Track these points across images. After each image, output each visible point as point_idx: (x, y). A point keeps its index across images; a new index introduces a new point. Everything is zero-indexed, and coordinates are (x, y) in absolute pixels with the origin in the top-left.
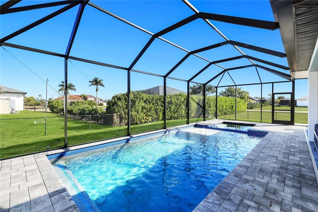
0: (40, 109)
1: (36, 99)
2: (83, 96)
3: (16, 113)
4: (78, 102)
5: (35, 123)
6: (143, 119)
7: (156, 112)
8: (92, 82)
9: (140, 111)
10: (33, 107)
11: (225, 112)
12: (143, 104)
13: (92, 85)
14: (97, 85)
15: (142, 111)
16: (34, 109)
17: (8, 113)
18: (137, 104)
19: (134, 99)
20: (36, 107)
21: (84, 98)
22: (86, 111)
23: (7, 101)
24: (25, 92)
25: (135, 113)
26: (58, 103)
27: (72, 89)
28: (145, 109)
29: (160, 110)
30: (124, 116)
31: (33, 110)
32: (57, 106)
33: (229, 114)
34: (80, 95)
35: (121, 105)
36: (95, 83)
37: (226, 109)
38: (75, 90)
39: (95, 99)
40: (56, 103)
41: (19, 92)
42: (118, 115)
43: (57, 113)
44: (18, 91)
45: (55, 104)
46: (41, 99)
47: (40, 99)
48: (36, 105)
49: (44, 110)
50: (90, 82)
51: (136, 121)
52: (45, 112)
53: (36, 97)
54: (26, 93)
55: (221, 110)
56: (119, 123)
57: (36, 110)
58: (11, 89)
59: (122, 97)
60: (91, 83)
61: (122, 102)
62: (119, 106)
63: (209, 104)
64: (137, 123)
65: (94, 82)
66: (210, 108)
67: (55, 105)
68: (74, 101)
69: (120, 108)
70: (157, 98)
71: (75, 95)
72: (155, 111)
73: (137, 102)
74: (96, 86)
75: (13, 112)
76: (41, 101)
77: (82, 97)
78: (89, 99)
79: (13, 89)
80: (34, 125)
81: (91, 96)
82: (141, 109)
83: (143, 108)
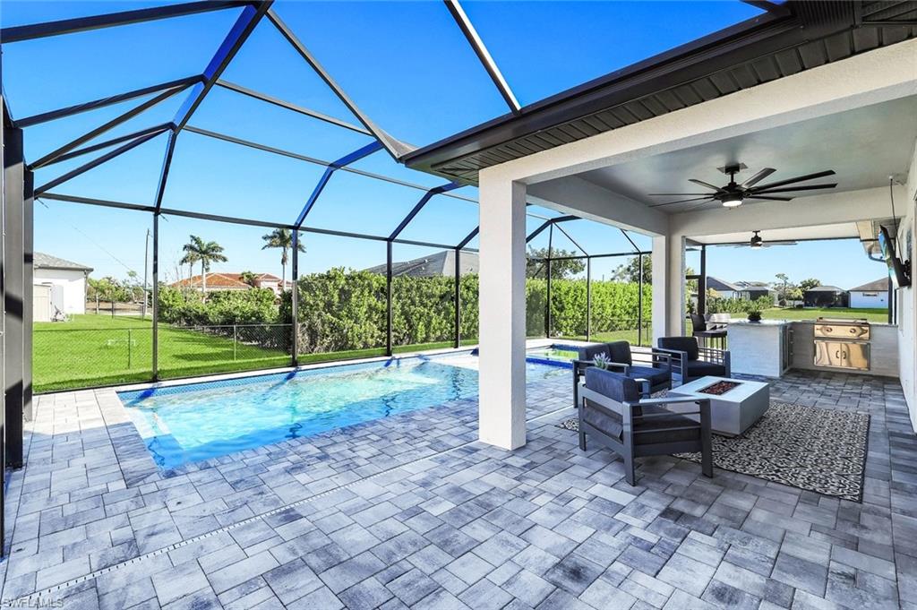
0: (130, 312)
1: (121, 284)
2: (248, 276)
3: (66, 320)
4: (229, 293)
5: (109, 344)
6: (372, 337)
7: (409, 321)
8: (272, 237)
9: (362, 316)
10: (109, 306)
11: (609, 322)
12: (373, 300)
13: (270, 249)
14: (284, 247)
15: (369, 318)
16: (112, 310)
17: (47, 321)
18: (353, 299)
19: (346, 288)
20: (118, 305)
21: (249, 283)
22: (237, 316)
23: (45, 289)
24: (90, 267)
25: (349, 321)
26: (173, 296)
27: (216, 258)
28: (377, 313)
29: (418, 315)
30: (320, 327)
31: (110, 314)
32: (171, 303)
33: (626, 329)
34: (240, 273)
35: (311, 302)
36: (278, 241)
37: (613, 315)
38: (225, 260)
39: (279, 285)
40: (171, 297)
41: (74, 266)
42: (304, 325)
43: (170, 322)
44: (71, 263)
45: (167, 299)
46: (134, 283)
47: (132, 283)
48: (121, 300)
49: (138, 314)
50: (265, 238)
51: (353, 340)
52: (142, 319)
53: (120, 277)
54: (92, 270)
55: (599, 317)
56: (307, 345)
57: (118, 314)
58: (53, 258)
59: (316, 282)
60: (268, 241)
61: (316, 295)
62: (308, 304)
63: (561, 302)
64: (355, 346)
65: (275, 237)
66: (562, 311)
67: (166, 302)
68: (218, 290)
69: (311, 309)
70: (411, 285)
71: (225, 273)
72: (406, 318)
73: (353, 295)
74: (282, 248)
75: (59, 317)
76: (135, 289)
77: (245, 278)
78: (264, 285)
79: (59, 260)
80: (107, 347)
81: (269, 277)
82: (366, 313)
83: (371, 308)
